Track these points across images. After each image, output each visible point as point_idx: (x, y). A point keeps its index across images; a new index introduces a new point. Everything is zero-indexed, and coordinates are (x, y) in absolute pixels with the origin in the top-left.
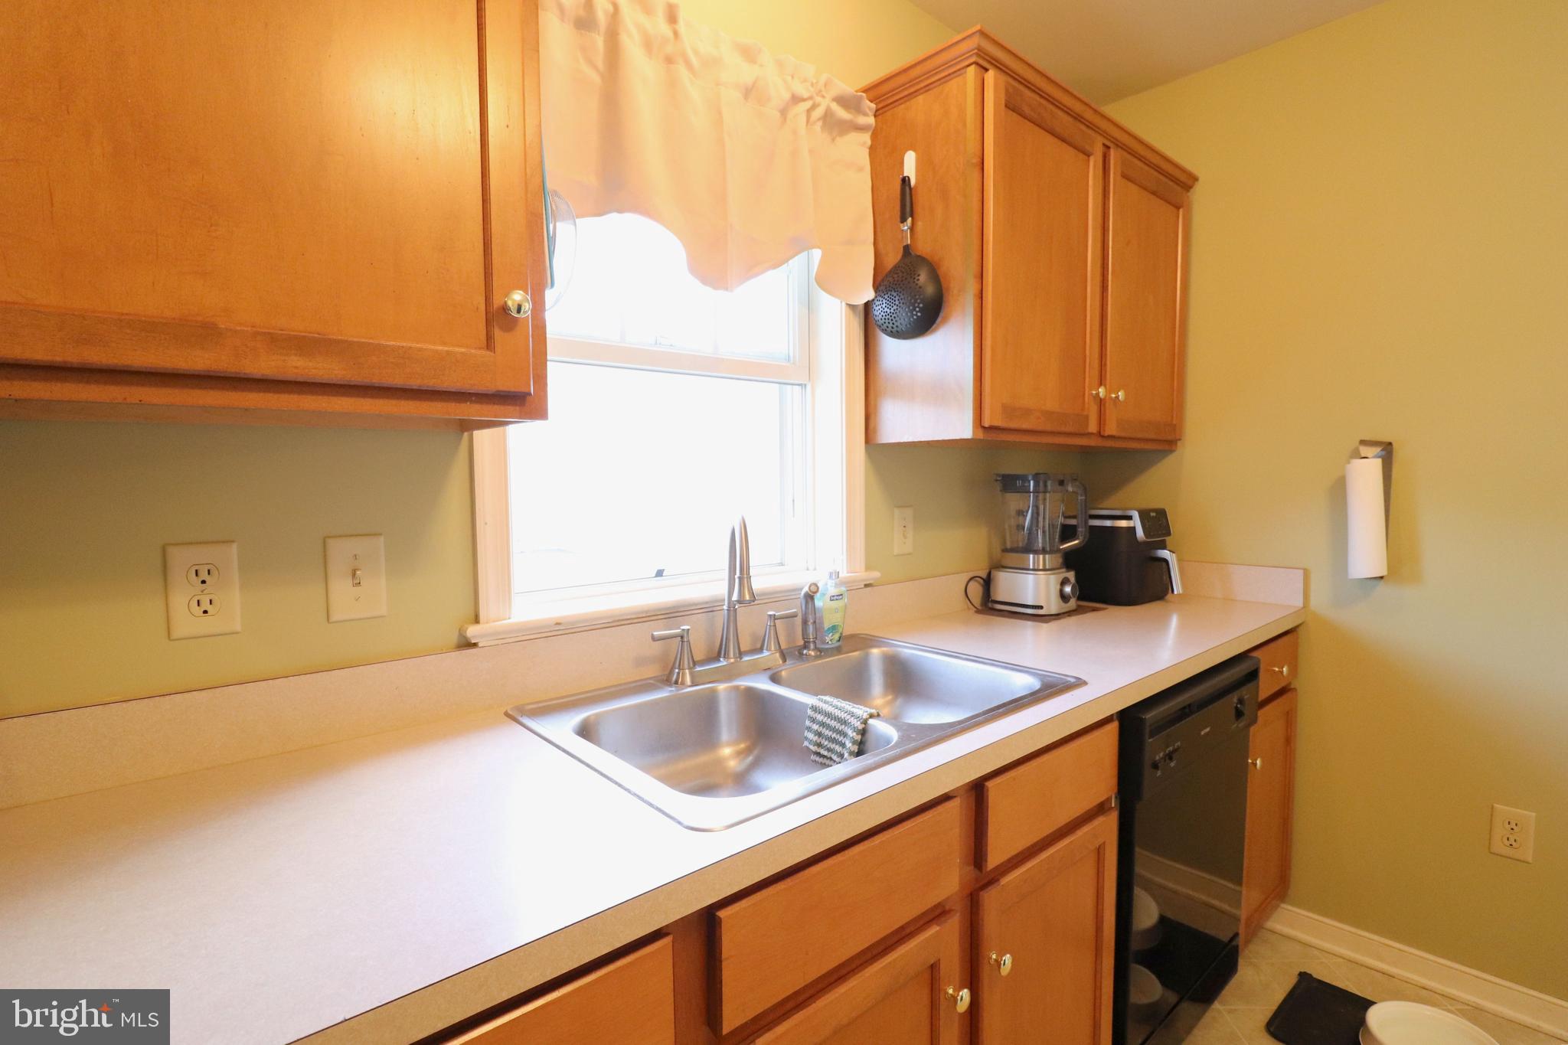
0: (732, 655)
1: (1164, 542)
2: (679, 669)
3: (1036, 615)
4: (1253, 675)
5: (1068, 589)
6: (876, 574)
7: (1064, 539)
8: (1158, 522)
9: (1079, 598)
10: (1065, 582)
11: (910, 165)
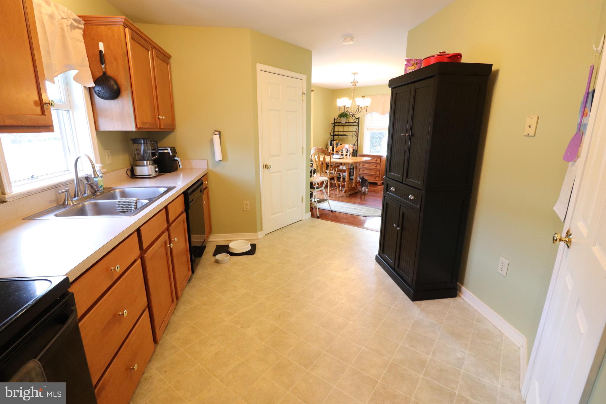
0: (80, 196)
1: (175, 155)
2: (67, 201)
3: (149, 177)
4: (202, 183)
5: (157, 169)
6: (105, 170)
7: (153, 156)
8: (173, 150)
9: (159, 172)
10: (155, 168)
11: (101, 46)
